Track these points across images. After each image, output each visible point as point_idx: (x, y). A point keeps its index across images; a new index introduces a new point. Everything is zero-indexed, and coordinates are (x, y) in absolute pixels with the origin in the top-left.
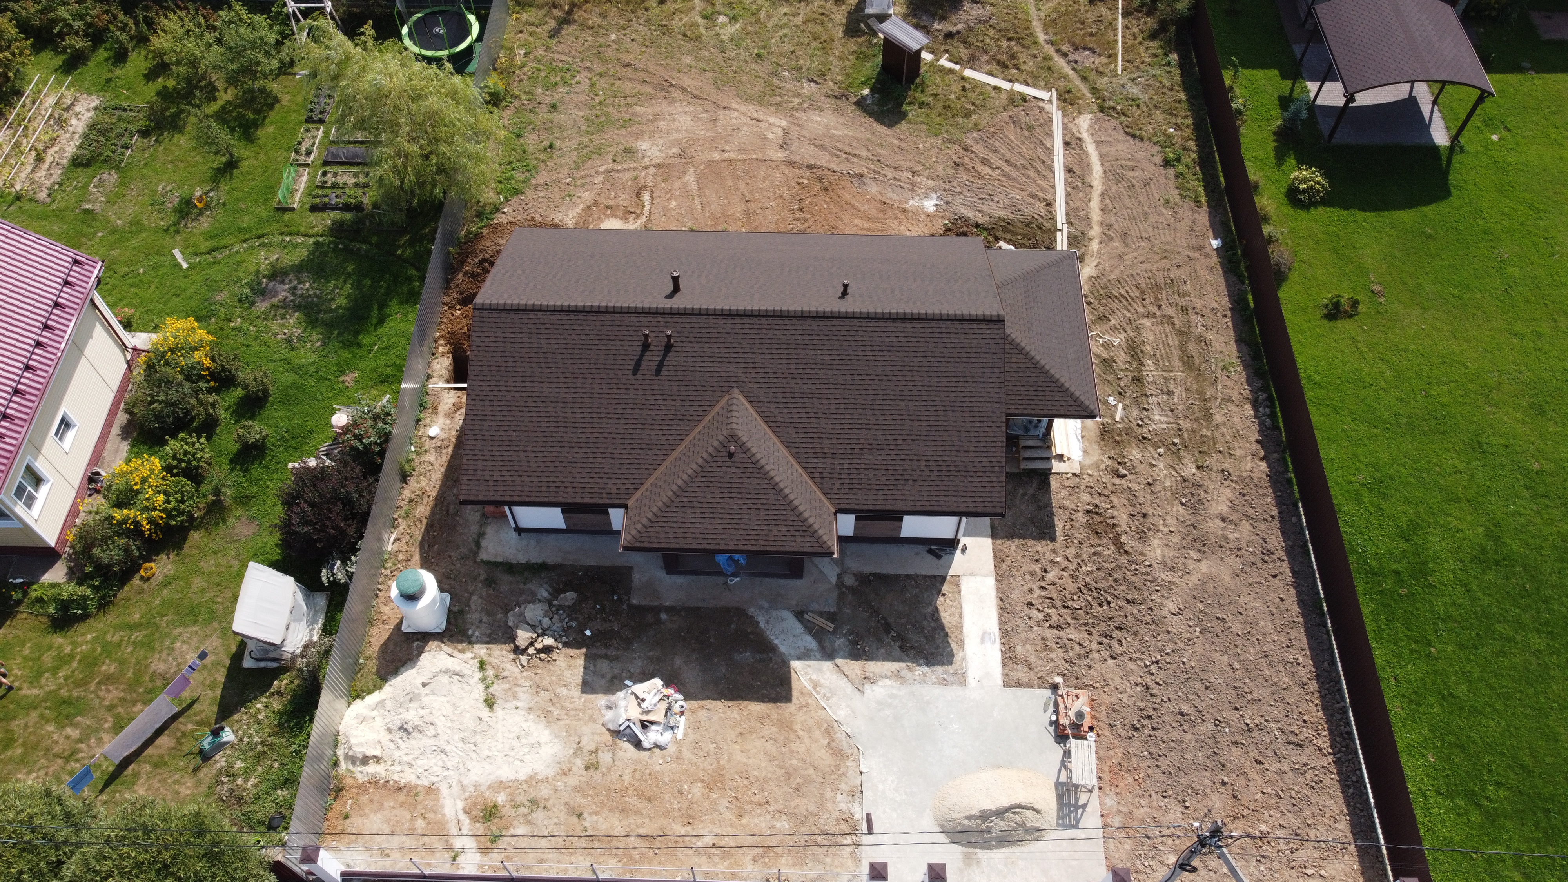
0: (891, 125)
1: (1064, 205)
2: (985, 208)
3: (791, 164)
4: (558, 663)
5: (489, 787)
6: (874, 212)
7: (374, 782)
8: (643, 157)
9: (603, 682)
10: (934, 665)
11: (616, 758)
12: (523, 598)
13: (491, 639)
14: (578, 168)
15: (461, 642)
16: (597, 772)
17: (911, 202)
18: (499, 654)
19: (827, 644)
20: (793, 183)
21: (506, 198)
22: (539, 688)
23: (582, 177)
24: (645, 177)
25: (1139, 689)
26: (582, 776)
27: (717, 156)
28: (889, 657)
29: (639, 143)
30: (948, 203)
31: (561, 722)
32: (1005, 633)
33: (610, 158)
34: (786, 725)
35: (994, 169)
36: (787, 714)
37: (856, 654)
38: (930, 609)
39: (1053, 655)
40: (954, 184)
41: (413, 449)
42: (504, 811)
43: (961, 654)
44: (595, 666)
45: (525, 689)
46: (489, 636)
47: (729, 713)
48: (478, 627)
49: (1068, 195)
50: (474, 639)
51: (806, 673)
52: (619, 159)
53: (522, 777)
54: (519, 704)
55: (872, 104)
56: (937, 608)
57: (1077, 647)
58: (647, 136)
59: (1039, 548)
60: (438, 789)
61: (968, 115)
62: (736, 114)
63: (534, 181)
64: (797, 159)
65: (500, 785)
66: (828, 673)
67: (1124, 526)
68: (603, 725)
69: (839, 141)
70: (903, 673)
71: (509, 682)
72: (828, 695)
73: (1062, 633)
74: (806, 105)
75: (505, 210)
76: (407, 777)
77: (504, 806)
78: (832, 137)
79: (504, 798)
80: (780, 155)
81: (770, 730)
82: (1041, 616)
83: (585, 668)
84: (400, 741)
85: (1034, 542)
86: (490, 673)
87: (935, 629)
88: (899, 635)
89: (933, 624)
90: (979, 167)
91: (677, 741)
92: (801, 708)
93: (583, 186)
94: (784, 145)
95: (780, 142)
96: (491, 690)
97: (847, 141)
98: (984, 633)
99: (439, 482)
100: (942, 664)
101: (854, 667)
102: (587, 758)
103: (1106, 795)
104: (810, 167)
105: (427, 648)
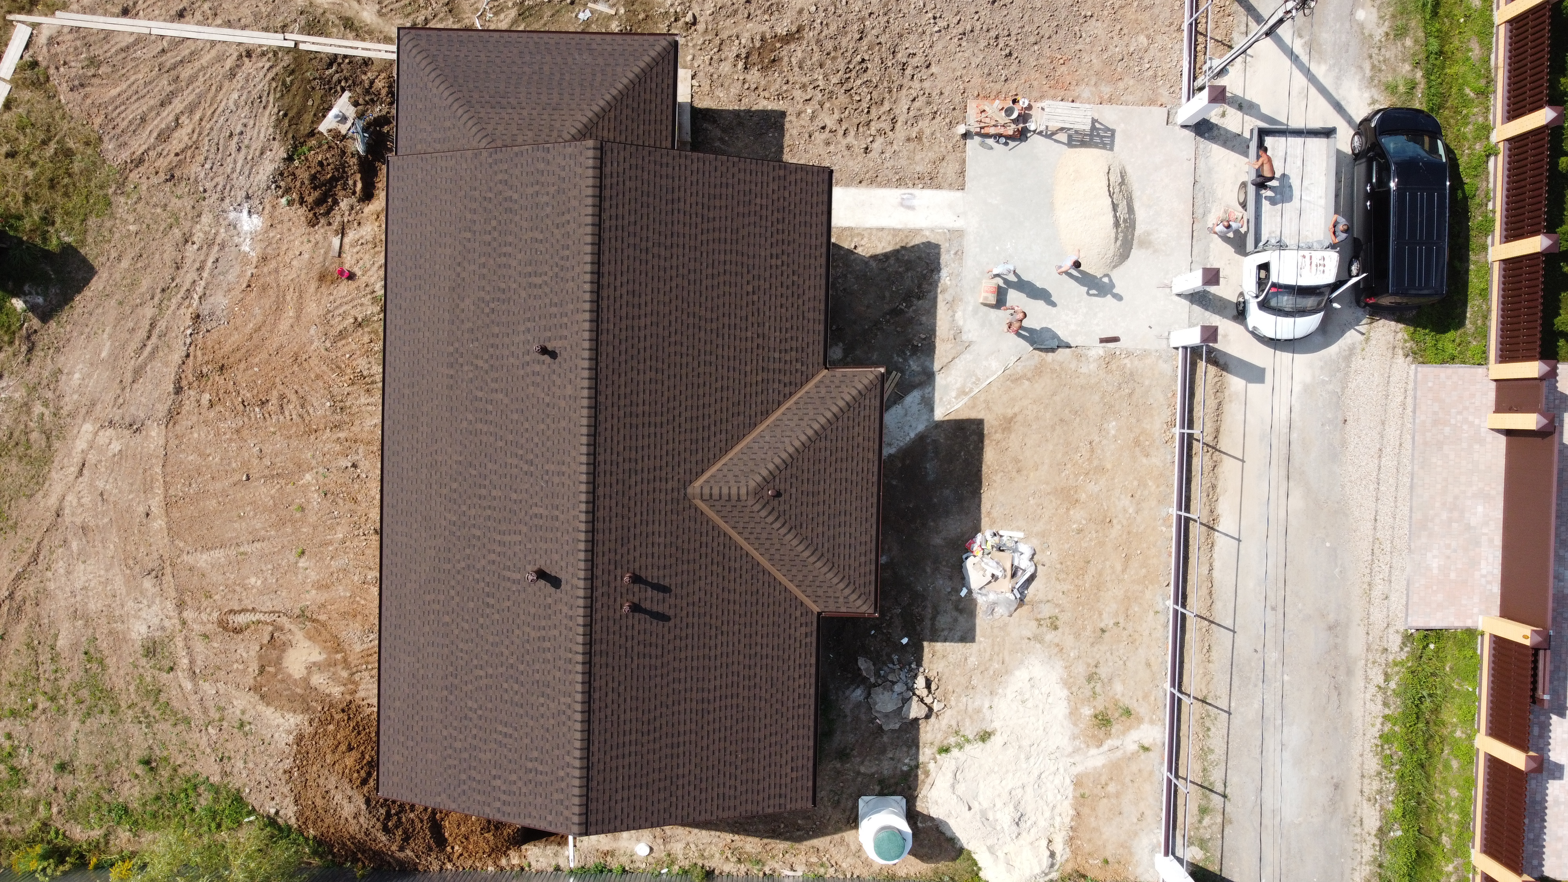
0: (87, 271)
1: (247, 33)
2: (257, 145)
3: (172, 416)
4: (940, 670)
5: (1075, 724)
6: (268, 302)
7: (1070, 841)
8: (163, 629)
9: (962, 619)
10: (939, 263)
11: (1045, 599)
12: (863, 717)
13: (913, 744)
14: (187, 721)
15: (917, 776)
16: (1060, 617)
17: (246, 248)
18: (929, 733)
19: (917, 380)
20: (212, 414)
21: (249, 814)
22: (969, 687)
23: (205, 711)
24: (203, 623)
25: (964, 44)
26: (1063, 634)
27: (159, 523)
28: (932, 311)
29: (134, 635)
30: (248, 197)
31: (1007, 659)
32: (900, 183)
33: (164, 677)
34: (1008, 424)
35: (178, 124)
36: (996, 423)
37: (928, 348)
38: (873, 264)
39: (928, 132)
40: (209, 185)
41: (665, 871)
42: (1100, 708)
43: (927, 233)
44: (943, 630)
45: (970, 701)
46: (910, 747)
47: (995, 485)
48: (899, 761)
49: (229, 24)
50: (913, 763)
51: (949, 403)
52: (167, 664)
53: (1065, 692)
54: (987, 705)
55: (45, 296)
56: (871, 257)
57: (917, 104)
58: (119, 626)
59: (795, 132)
60: (1076, 776)
61: (69, 154)
62: (71, 498)
63: (215, 779)
64: (162, 410)
65: (1074, 714)
66: (949, 379)
67: (765, 28)
68: (1011, 616)
69: (123, 347)
70: (950, 299)
71: (963, 720)
72: (974, 379)
73: (901, 120)
74: (50, 395)
75: (273, 811)
76: (1066, 810)
77: (1094, 707)
78: (114, 357)
79: (1087, 708)
80: (155, 434)
81: (1014, 441)
82: (880, 140)
83: (945, 640)
84: (1029, 823)
85: (787, 136)
86: (952, 740)
87: (897, 259)
88: (904, 300)
89: (892, 261)
90: (174, 146)
91: (1026, 539)
92: (989, 408)
93: (221, 709)
94: (135, 427)
95: (127, 433)
96: (971, 737)
97: (125, 335)
98: (902, 205)
99: (713, 833)
100: (938, 255)
101: (943, 349)
102: (1044, 629)
103: (1079, 96)
104: (178, 390)
105: (925, 813)
